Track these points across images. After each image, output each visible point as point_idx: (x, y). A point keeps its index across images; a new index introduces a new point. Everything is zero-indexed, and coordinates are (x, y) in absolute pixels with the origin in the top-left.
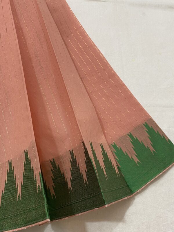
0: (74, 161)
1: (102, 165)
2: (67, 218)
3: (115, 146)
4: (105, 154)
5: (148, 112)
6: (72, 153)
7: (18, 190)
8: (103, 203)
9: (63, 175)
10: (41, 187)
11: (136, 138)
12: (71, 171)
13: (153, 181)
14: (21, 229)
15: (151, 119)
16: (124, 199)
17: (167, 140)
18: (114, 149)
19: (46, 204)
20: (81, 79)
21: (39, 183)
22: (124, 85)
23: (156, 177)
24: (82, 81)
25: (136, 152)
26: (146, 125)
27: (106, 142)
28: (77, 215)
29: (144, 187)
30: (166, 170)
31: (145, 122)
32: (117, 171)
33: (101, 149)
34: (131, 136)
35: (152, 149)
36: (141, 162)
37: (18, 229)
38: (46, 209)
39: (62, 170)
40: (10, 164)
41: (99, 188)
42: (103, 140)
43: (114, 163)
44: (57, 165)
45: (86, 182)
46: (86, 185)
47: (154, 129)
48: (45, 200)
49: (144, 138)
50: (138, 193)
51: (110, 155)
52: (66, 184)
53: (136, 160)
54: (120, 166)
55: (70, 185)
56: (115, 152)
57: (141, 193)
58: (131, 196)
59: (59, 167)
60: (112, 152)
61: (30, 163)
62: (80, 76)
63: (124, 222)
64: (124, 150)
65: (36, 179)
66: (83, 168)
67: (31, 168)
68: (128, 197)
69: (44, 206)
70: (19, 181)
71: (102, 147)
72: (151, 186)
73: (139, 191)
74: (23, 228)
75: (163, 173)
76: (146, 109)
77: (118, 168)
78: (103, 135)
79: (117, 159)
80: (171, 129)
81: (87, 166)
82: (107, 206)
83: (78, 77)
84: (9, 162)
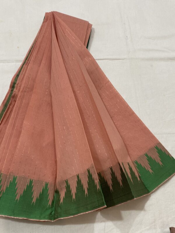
0: (113, 174)
1: (130, 175)
2: (111, 208)
3: (136, 163)
4: (131, 169)
5: (157, 138)
6: (111, 169)
7: (86, 191)
8: (132, 198)
9: (107, 182)
10: (100, 189)
11: (150, 157)
12: (112, 180)
13: (162, 184)
14: (90, 212)
15: (160, 143)
16: (143, 196)
17: (171, 157)
18: (136, 165)
19: (103, 198)
20: (111, 117)
21: (98, 187)
22: (140, 120)
23: (164, 182)
24: (112, 119)
25: (150, 166)
26: (157, 148)
27: (131, 161)
28: (117, 205)
29: (156, 188)
30: (170, 177)
31: (156, 146)
32: (139, 179)
33: (128, 166)
34: (147, 155)
35: (161, 163)
36: (154, 172)
37: (88, 212)
38: (104, 200)
39: (105, 179)
40: (78, 177)
41: (130, 189)
42: (129, 160)
43: (137, 174)
44: (102, 176)
45: (122, 186)
46: (122, 187)
47: (162, 150)
48: (103, 195)
49: (155, 156)
50: (153, 192)
51: (134, 169)
52: (109, 187)
53: (151, 171)
54: (140, 175)
55: (111, 188)
56: (136, 166)
57: (155, 193)
58: (148, 194)
59: (103, 177)
60: (135, 166)
61: (92, 176)
62: (110, 116)
63: (145, 210)
64: (143, 165)
65: (96, 185)
66: (119, 178)
67: (92, 179)
68: (146, 195)
69: (103, 199)
70: (86, 186)
71: (129, 164)
72: (161, 187)
73: (153, 191)
74: (91, 211)
75: (169, 179)
76: (156, 136)
77: (140, 177)
78: (129, 156)
79: (138, 171)
80: (173, 149)
81: (122, 177)
82: (135, 199)
83: (109, 116)
84: (77, 175)
